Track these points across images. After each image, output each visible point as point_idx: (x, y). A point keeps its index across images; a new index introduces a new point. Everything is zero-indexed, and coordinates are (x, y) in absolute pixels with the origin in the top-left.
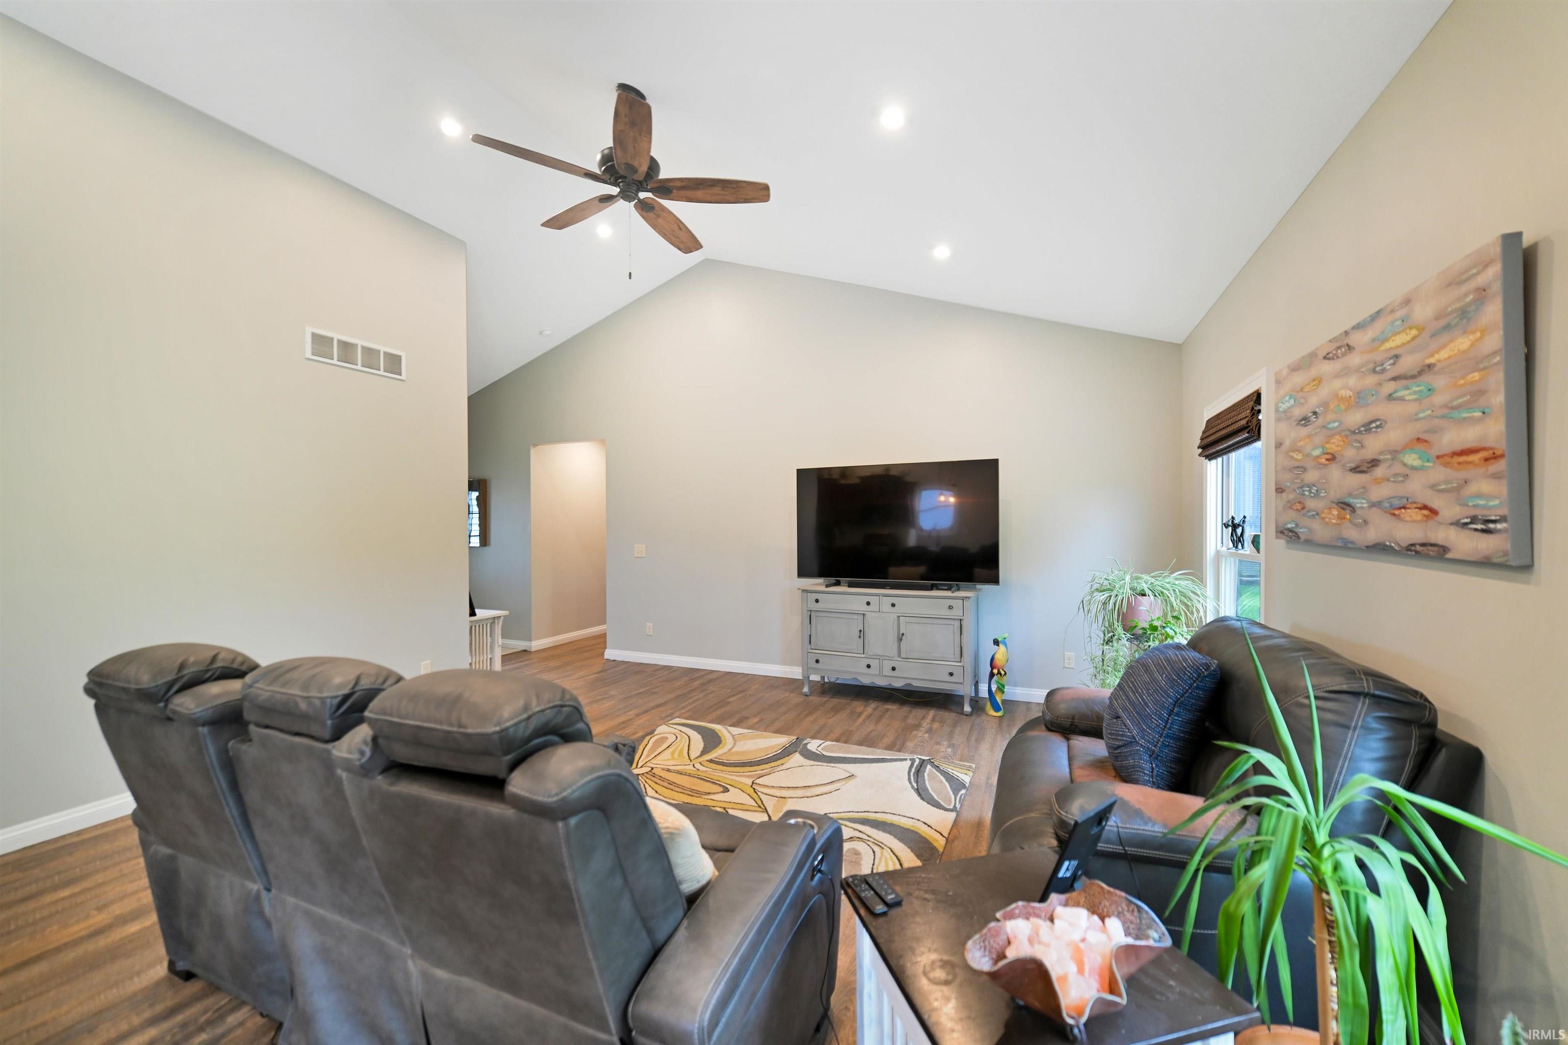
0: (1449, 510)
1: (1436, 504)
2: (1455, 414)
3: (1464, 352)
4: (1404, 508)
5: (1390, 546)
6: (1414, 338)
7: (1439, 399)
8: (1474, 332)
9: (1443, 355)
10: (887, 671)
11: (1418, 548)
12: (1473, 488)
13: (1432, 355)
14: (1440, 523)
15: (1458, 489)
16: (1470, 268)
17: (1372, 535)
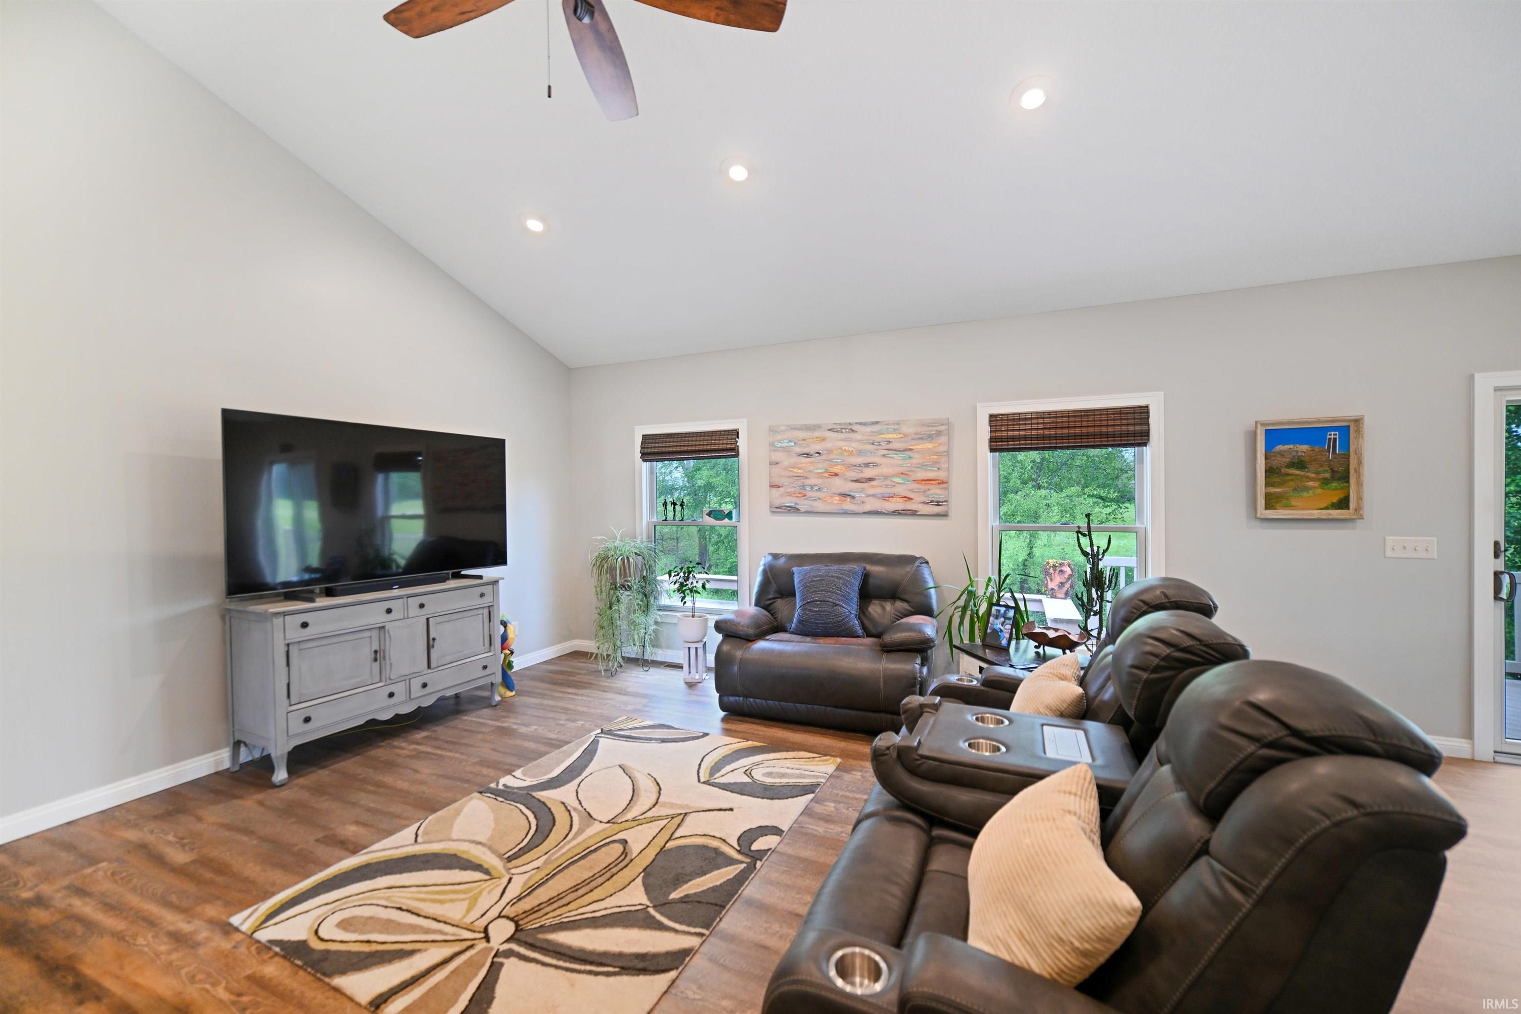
0: (918, 498)
1: (912, 496)
2: (924, 467)
3: (929, 448)
4: (892, 497)
5: (882, 512)
6: (901, 438)
7: (914, 461)
8: (935, 443)
9: (918, 447)
10: (416, 690)
11: (900, 511)
12: (932, 492)
13: (913, 446)
14: (914, 503)
15: (925, 491)
16: (935, 423)
17: (868, 507)
